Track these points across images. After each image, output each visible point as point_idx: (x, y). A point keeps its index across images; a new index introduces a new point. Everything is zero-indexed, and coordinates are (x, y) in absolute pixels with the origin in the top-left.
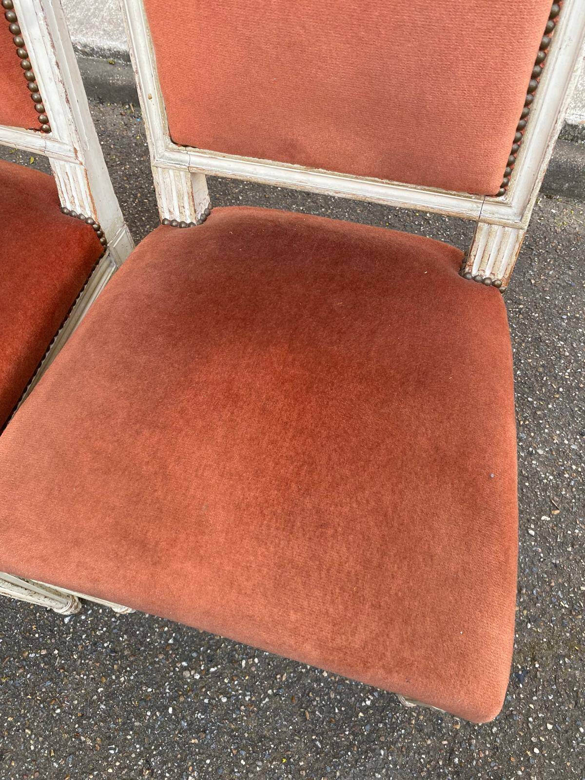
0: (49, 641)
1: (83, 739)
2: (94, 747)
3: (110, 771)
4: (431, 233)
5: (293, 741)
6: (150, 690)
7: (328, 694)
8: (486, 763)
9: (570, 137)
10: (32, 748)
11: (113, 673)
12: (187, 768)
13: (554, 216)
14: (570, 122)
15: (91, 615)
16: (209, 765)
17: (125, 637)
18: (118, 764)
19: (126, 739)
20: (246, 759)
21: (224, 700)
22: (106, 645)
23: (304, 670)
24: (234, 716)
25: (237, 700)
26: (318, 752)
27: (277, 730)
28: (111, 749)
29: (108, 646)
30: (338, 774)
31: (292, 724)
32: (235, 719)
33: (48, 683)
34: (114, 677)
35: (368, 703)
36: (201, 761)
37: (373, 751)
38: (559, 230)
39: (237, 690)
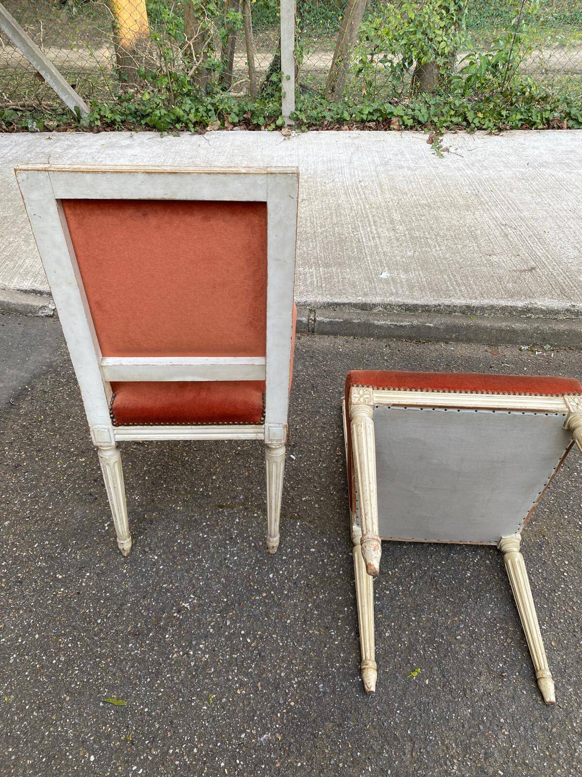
0: (265, 589)
1: (311, 632)
2: (320, 634)
3: (336, 643)
4: (391, 365)
5: (436, 602)
6: (340, 598)
7: (445, 576)
8: (543, 586)
9: (448, 312)
10: (281, 644)
11: (313, 595)
12: (383, 631)
13: (453, 351)
14: (446, 304)
15: (285, 570)
16: (394, 626)
17: (312, 576)
18: (339, 638)
19: (338, 626)
20: (415, 617)
21: (388, 592)
22: (302, 582)
23: (426, 568)
24: (397, 598)
25: (395, 591)
26: (453, 603)
27: (425, 599)
28: (332, 632)
29: (304, 583)
30: (469, 611)
31: (432, 594)
32: (399, 600)
33: (275, 609)
34: (315, 597)
35: (469, 575)
36: (388, 625)
37: (483, 595)
38: (459, 356)
39: (393, 586)
